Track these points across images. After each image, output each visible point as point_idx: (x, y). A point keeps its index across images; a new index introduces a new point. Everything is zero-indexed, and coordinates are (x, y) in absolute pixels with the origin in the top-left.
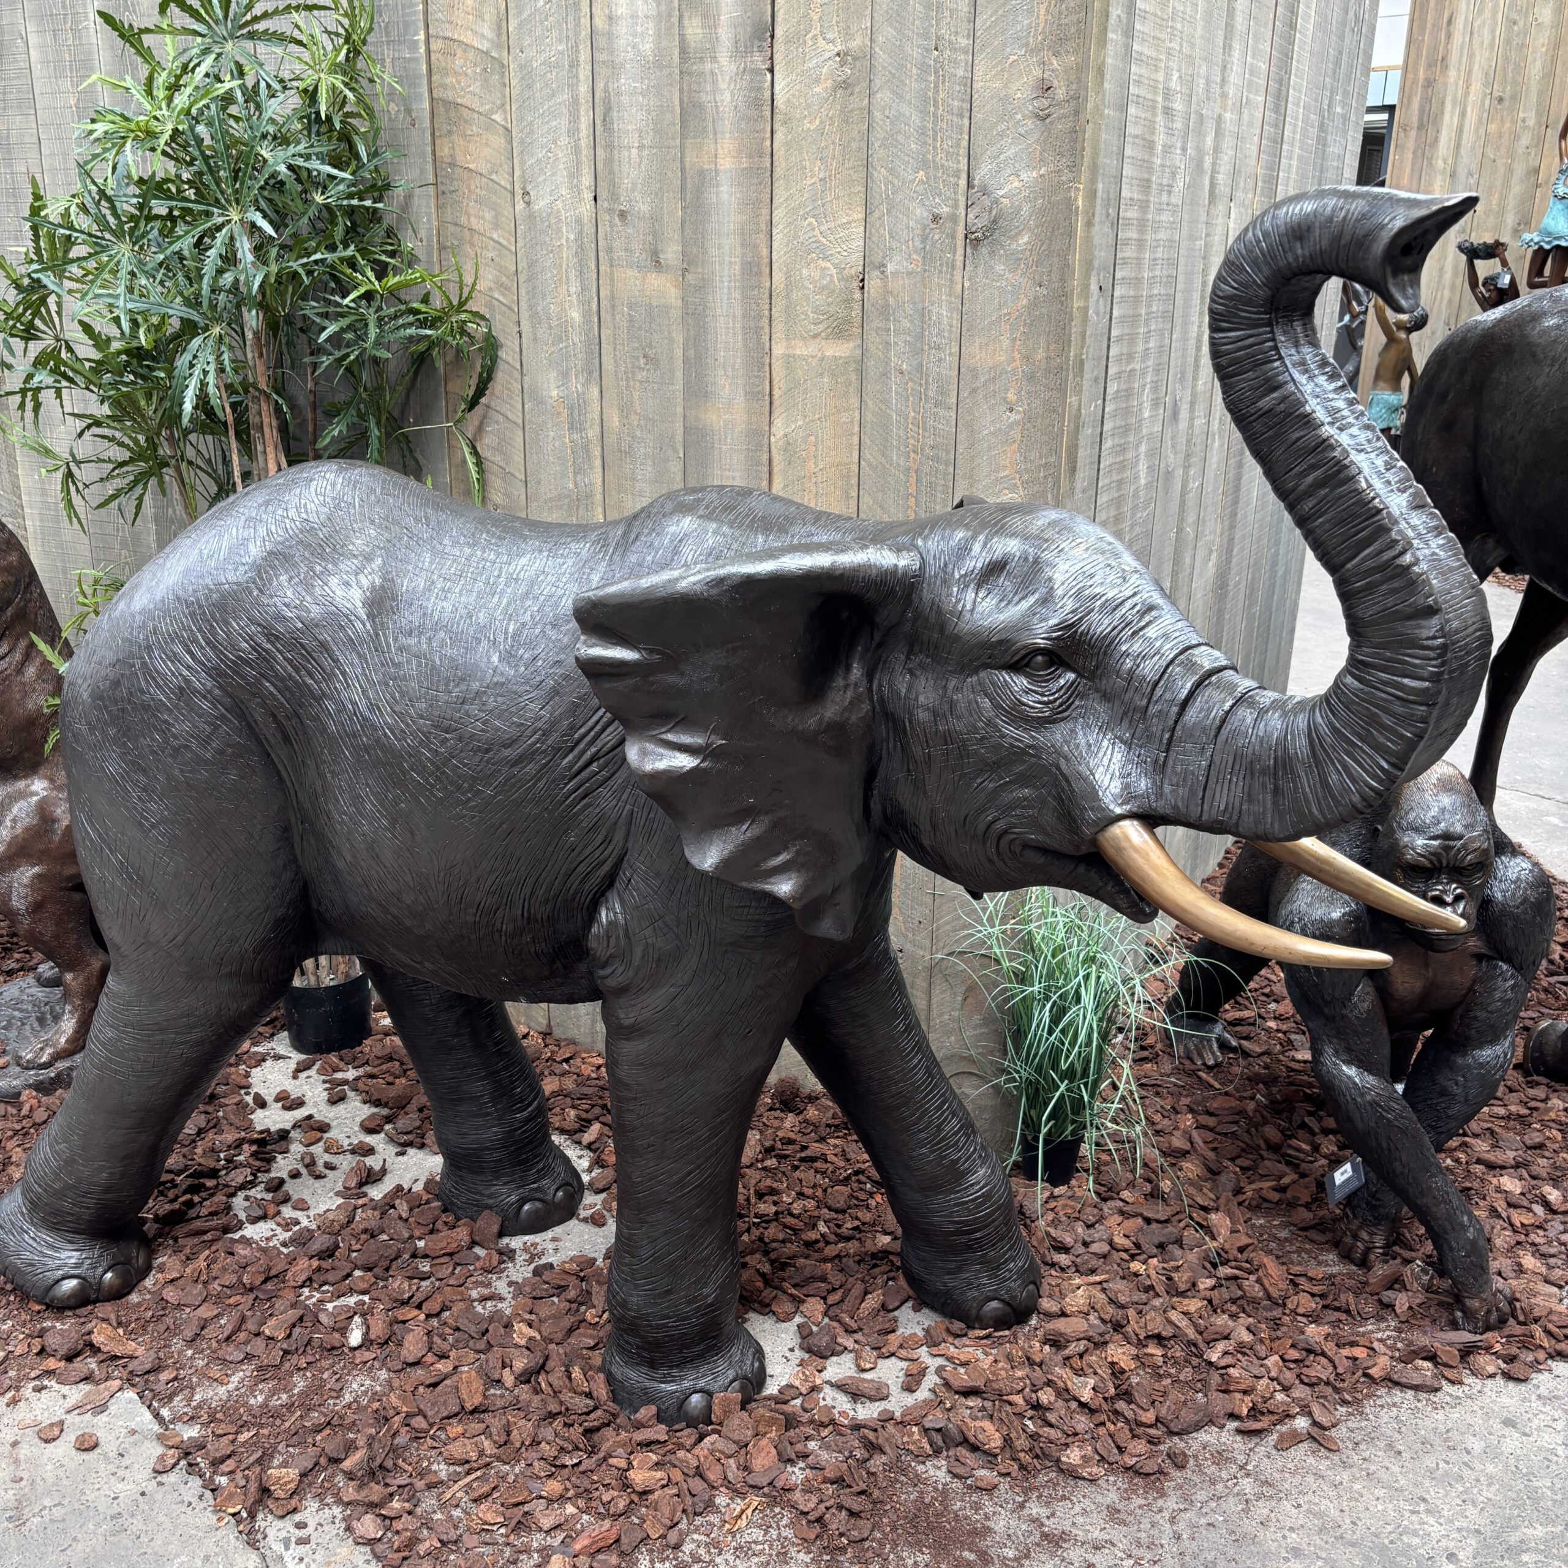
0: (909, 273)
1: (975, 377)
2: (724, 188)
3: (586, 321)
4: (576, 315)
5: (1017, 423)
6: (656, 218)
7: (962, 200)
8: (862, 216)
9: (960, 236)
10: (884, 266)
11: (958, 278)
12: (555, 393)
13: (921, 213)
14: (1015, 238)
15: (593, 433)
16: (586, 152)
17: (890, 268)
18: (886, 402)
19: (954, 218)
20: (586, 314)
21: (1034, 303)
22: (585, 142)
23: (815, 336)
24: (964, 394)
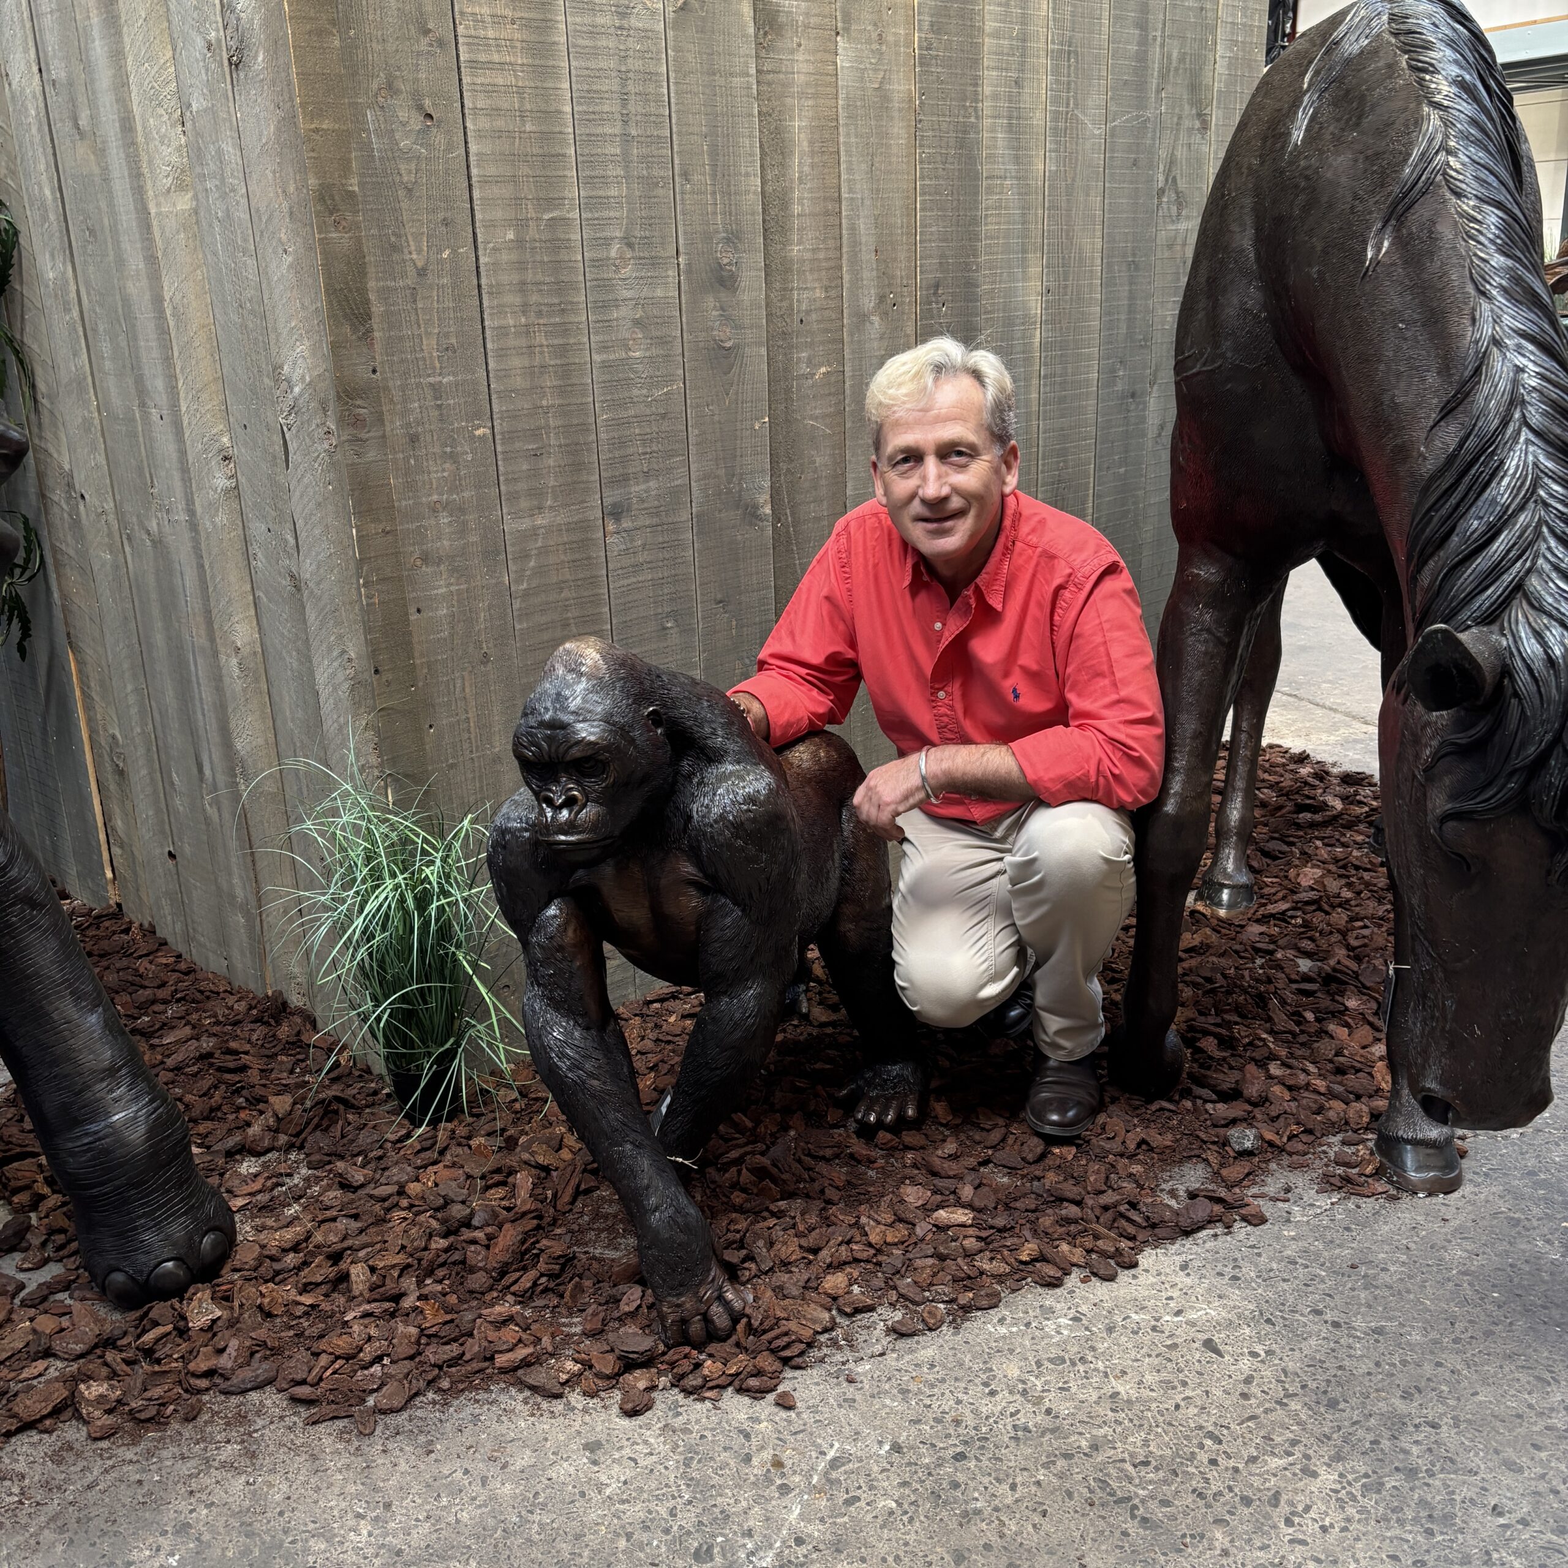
0: (205, 110)
1: (260, 219)
2: (97, 43)
3: (55, 199)
4: (47, 192)
5: (290, 266)
6: (71, 84)
7: (220, 20)
8: (169, 54)
9: (226, 63)
10: (190, 105)
11: (232, 109)
12: (51, 275)
13: (200, 43)
14: (256, 57)
15: (75, 313)
16: (28, 25)
17: (195, 107)
18: (215, 254)
19: (219, 41)
20: (53, 193)
21: (278, 129)
22: (26, 14)
23: (169, 190)
24: (257, 239)
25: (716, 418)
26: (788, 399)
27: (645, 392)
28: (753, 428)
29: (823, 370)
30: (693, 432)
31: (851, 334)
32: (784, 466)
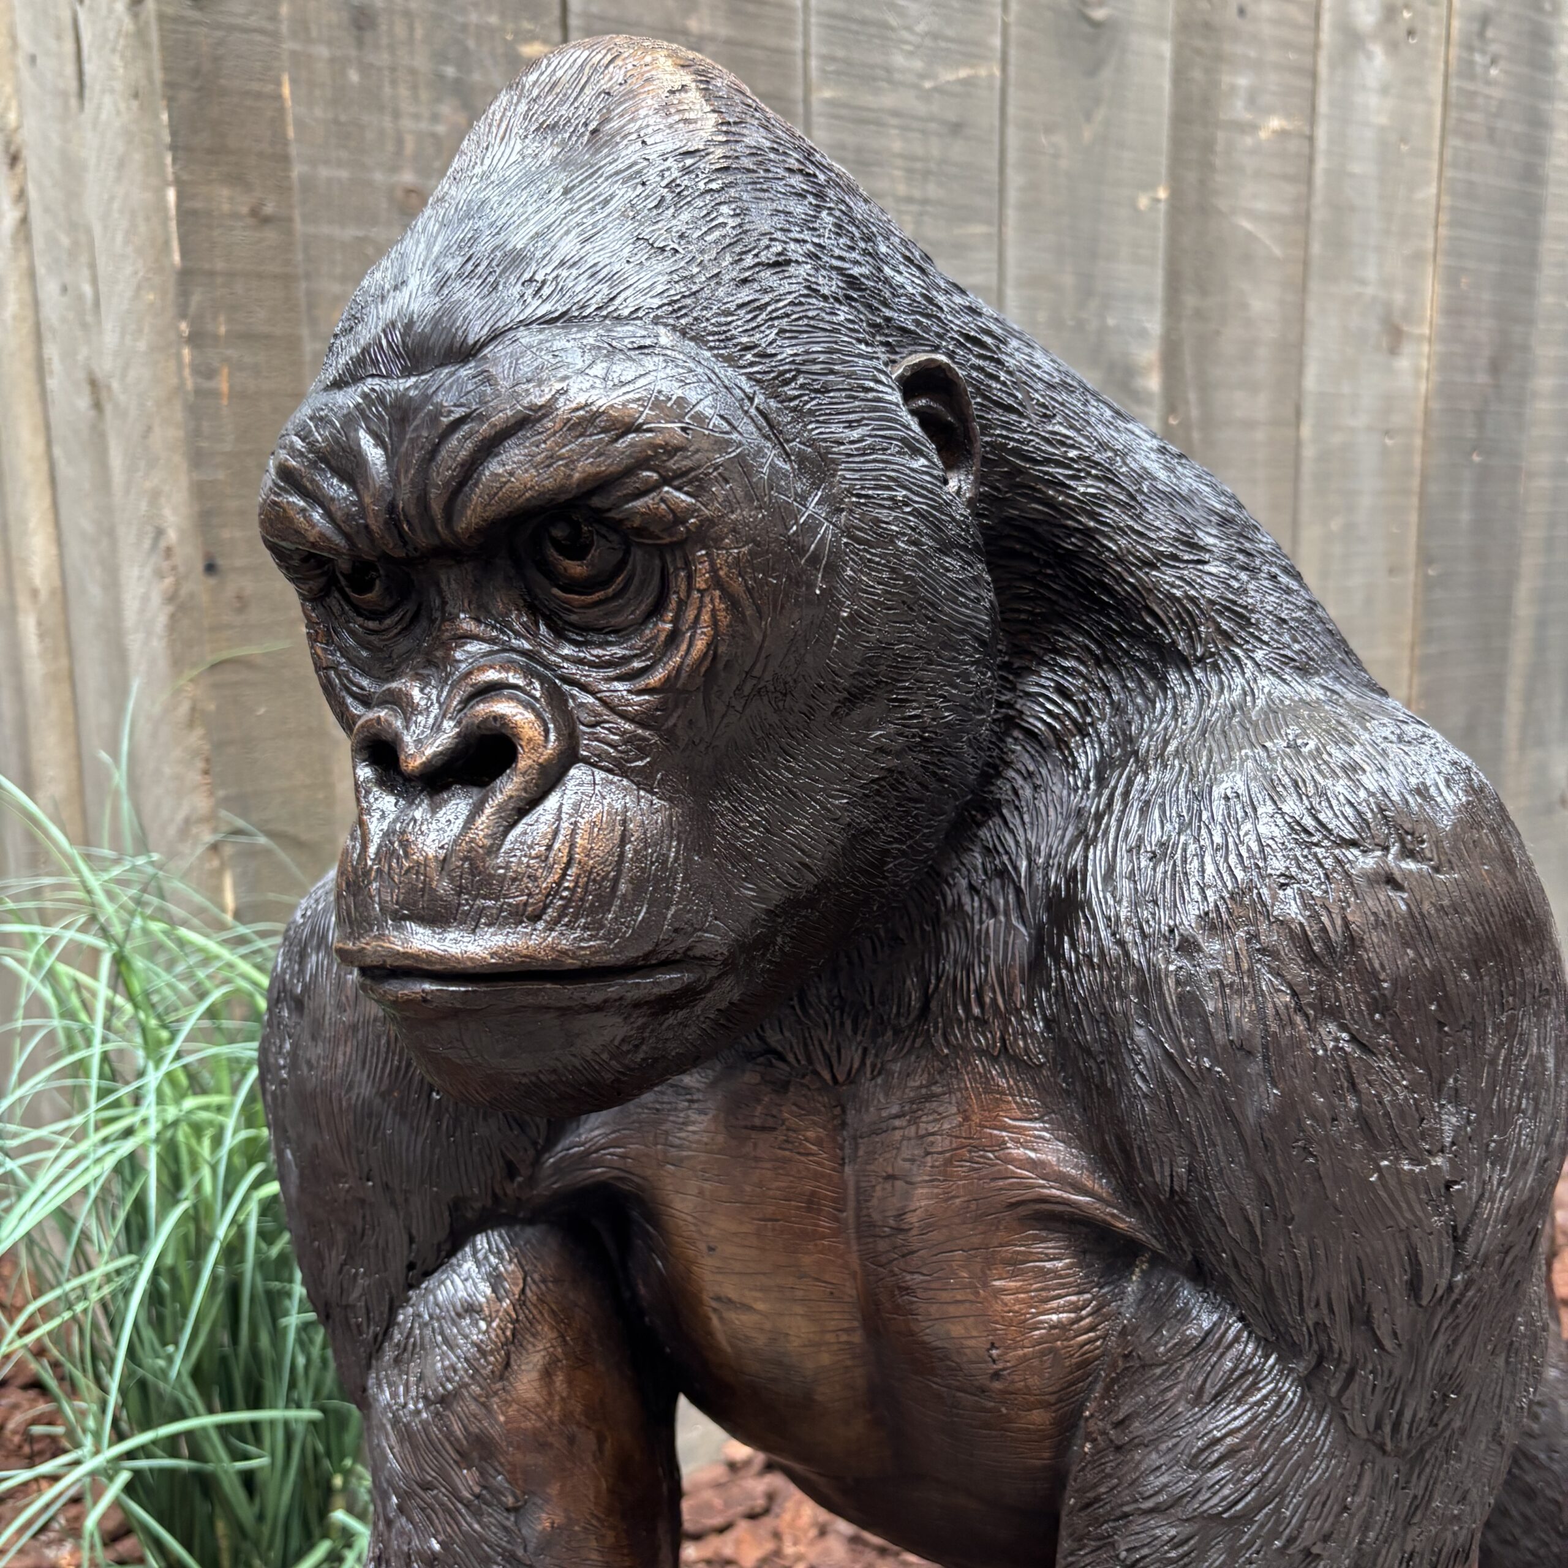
25: (1064, 164)
26: (1207, 166)
27: (918, 64)
28: (1134, 206)
29: (1275, 123)
30: (1015, 180)
31: (1332, 66)
32: (1190, 300)
